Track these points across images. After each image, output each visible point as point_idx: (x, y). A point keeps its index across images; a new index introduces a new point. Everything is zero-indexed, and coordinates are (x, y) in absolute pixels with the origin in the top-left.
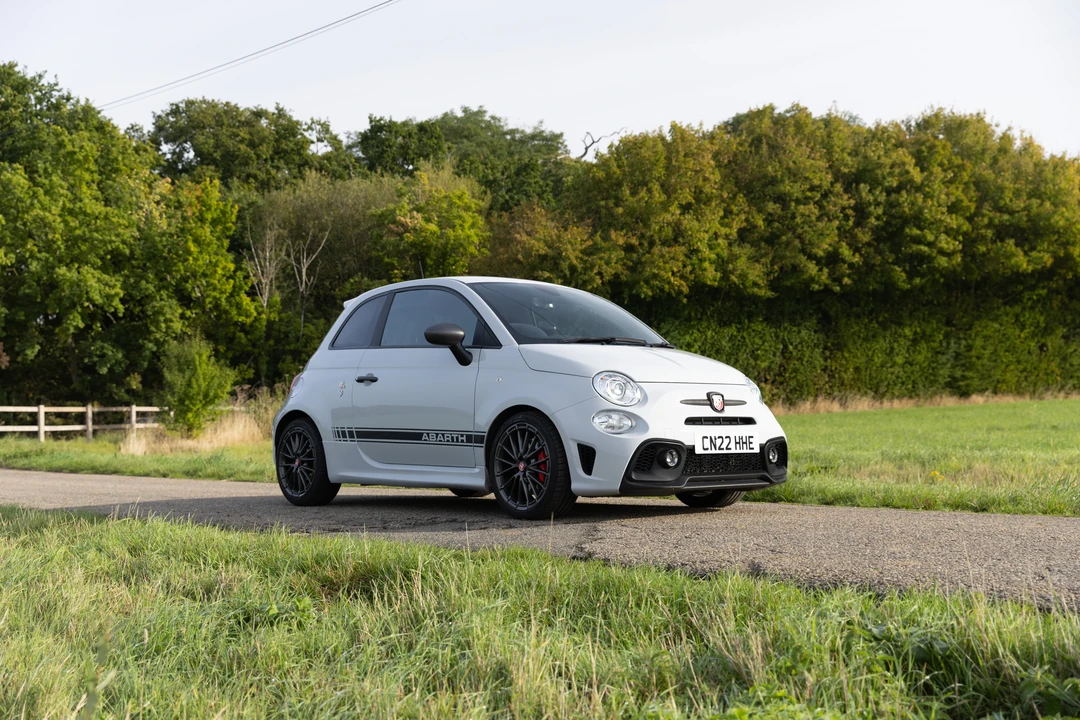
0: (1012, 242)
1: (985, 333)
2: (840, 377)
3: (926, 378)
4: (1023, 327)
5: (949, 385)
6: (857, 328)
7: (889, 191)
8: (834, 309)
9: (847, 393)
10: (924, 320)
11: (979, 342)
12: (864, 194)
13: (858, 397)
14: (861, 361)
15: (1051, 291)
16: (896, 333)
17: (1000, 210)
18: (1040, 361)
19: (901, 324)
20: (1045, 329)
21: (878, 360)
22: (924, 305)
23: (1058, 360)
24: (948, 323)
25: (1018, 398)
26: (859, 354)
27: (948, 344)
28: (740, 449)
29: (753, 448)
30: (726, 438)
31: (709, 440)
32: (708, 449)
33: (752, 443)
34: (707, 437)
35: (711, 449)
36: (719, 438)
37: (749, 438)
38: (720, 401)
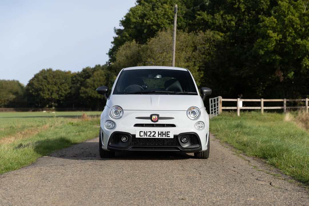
28: (161, 136)
29: (169, 137)
30: (153, 132)
31: (143, 132)
32: (142, 136)
33: (169, 134)
34: (142, 132)
35: (144, 136)
36: (149, 132)
37: (167, 132)
38: (157, 117)
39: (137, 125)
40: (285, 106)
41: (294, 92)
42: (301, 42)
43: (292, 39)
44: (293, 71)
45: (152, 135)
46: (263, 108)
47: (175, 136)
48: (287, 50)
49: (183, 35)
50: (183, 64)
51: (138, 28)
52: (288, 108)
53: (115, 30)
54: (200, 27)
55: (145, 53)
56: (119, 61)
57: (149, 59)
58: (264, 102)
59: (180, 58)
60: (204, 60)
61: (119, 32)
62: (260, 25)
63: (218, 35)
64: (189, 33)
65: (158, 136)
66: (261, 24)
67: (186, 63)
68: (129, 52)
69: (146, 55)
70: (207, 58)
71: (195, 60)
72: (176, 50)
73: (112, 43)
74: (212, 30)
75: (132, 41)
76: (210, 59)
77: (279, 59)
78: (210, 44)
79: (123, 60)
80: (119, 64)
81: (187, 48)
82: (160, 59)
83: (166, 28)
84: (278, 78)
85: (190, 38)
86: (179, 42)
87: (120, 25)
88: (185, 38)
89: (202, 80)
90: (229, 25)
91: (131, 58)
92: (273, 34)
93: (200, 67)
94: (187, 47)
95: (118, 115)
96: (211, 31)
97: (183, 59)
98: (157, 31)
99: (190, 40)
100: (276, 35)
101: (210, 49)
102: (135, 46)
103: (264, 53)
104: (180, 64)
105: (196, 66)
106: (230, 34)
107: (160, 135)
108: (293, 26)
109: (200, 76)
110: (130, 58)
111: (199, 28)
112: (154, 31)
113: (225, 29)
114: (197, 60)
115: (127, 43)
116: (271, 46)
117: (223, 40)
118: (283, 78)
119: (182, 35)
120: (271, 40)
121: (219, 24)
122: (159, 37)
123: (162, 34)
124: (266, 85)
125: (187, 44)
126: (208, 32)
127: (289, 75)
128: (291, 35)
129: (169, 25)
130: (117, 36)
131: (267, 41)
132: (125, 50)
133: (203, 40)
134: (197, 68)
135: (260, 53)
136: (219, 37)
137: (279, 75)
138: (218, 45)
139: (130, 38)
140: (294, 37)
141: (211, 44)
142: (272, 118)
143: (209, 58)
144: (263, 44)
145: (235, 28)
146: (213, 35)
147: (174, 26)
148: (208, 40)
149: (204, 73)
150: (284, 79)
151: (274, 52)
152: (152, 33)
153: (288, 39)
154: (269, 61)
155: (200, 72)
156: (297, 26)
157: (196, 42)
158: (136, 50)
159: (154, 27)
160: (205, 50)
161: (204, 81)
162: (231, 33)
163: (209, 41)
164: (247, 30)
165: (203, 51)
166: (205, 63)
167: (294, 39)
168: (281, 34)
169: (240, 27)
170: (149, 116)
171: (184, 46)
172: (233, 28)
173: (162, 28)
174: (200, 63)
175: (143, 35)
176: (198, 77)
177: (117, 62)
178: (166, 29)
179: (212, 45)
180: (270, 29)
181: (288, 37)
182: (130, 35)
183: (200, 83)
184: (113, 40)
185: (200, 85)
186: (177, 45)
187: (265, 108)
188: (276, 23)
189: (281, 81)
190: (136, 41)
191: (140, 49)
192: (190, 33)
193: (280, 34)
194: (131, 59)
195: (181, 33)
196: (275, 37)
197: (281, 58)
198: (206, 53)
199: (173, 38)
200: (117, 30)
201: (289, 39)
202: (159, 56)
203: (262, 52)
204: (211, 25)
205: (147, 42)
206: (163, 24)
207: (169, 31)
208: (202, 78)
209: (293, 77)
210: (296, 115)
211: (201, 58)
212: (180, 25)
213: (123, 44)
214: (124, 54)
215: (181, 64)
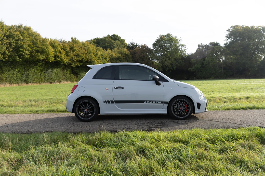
0: (39, 53)
1: (31, 71)
2: (3, 79)
3: (20, 80)
4: (38, 70)
5: (24, 81)
6: (6, 69)
7: (16, 40)
8: (2, 64)
9: (4, 83)
10: (20, 68)
11: (30, 73)
12: (11, 40)
13: (6, 84)
14: (7, 76)
15: (43, 64)
16: (14, 70)
17: (37, 47)
18: (41, 77)
19: (15, 68)
20: (42, 71)
21: (11, 76)
22: (20, 65)
23: (44, 77)
24: (24, 69)
25: (37, 84)
26: (7, 74)
27: (25, 73)
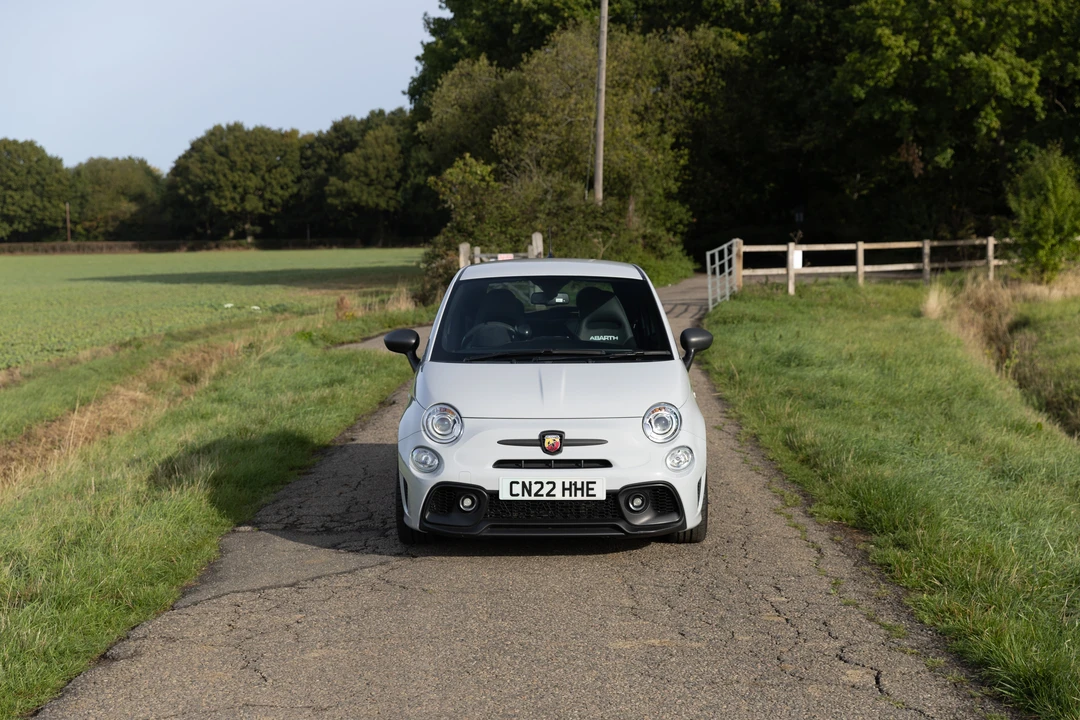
28: (571, 495)
29: (594, 495)
30: (548, 483)
31: (520, 485)
32: (518, 495)
33: (593, 489)
34: (518, 483)
35: (523, 495)
36: (536, 483)
37: (588, 483)
38: (558, 440)
39: (501, 464)
40: (926, 260)
41: (954, 208)
42: (976, 62)
43: (949, 53)
44: (951, 147)
45: (544, 491)
46: (863, 268)
47: (609, 493)
48: (934, 84)
49: (629, 43)
50: (629, 128)
51: (495, 19)
52: (936, 265)
53: (427, 23)
54: (679, 16)
55: (516, 95)
56: (442, 119)
57: (527, 114)
58: (867, 252)
59: (617, 112)
60: (690, 115)
61: (438, 27)
62: (853, 12)
63: (730, 40)
64: (645, 35)
65: (564, 495)
66: (858, 7)
67: (637, 123)
68: (467, 93)
69: (518, 102)
70: (697, 109)
71: (663, 115)
72: (607, 86)
73: (418, 58)
74: (714, 24)
75: (478, 60)
76: (707, 111)
77: (909, 112)
78: (706, 66)
79: (454, 115)
80: (441, 128)
81: (640, 81)
82: (559, 115)
83: (578, 19)
84: (907, 166)
85: (647, 49)
86: (615, 64)
87: (440, 7)
88: (634, 52)
89: (685, 174)
90: (764, 9)
91: (477, 109)
92: (893, 38)
93: (677, 136)
94: (638, 76)
95: (449, 431)
96: (709, 28)
97: (629, 113)
98: (552, 29)
99: (649, 57)
100: (901, 40)
101: (708, 81)
102: (487, 74)
103: (866, 93)
104: (617, 129)
105: (665, 133)
106: (767, 37)
107: (567, 492)
108: (952, 14)
109: (677, 162)
110: (473, 111)
111: (676, 18)
112: (541, 28)
113: (752, 20)
114: (670, 114)
115: (464, 65)
116: (887, 74)
117: (745, 56)
118: (921, 165)
119: (625, 43)
120: (888, 57)
121: (733, 6)
122: (555, 50)
123: (564, 39)
124: (872, 185)
125: (640, 69)
126: (701, 31)
127: (937, 159)
128: (946, 40)
129: (586, 10)
130: (432, 39)
131: (876, 60)
132: (457, 87)
133: (687, 56)
134: (669, 139)
135: (855, 95)
136: (734, 46)
137: (911, 159)
138: (731, 70)
139: (469, 49)
140: (954, 47)
141: (710, 66)
142: (887, 299)
143: (703, 110)
144: (864, 69)
145: (781, 17)
146: (715, 39)
147: (600, 13)
148: (701, 56)
149: (690, 154)
150: (924, 169)
151: (896, 90)
152: (537, 36)
153: (936, 52)
154: (881, 118)
155: (680, 150)
156: (963, 13)
157: (666, 60)
158: (489, 87)
159: (543, 17)
160: (692, 86)
161: (689, 176)
162: (770, 33)
163: (703, 57)
164: (816, 23)
165: (687, 89)
166: (694, 125)
167: (954, 53)
168: (918, 39)
169: (795, 17)
170: (537, 437)
171: (630, 73)
172: (775, 19)
173: (567, 19)
174: (678, 125)
175: (509, 40)
176: (672, 165)
177: (435, 121)
178: (577, 25)
179: (714, 69)
180: (885, 25)
181: (935, 46)
182: (471, 41)
183: (679, 184)
184: (420, 51)
185: (679, 188)
186: (609, 73)
187: (869, 268)
188: (903, 7)
189: (916, 175)
190: (490, 58)
191: (500, 81)
192: (648, 36)
193: (913, 38)
194: (475, 113)
195: (621, 35)
196: (898, 47)
197: (916, 109)
198: (694, 94)
199: (598, 52)
200: (431, 20)
201: (939, 53)
202: (558, 107)
203: (860, 92)
204: (709, 8)
205: (522, 65)
206: (569, 8)
207: (585, 29)
208: (685, 168)
209: (953, 162)
210: (959, 288)
211: (681, 111)
212: (618, 11)
213: (452, 69)
214: (456, 99)
215: (621, 127)
